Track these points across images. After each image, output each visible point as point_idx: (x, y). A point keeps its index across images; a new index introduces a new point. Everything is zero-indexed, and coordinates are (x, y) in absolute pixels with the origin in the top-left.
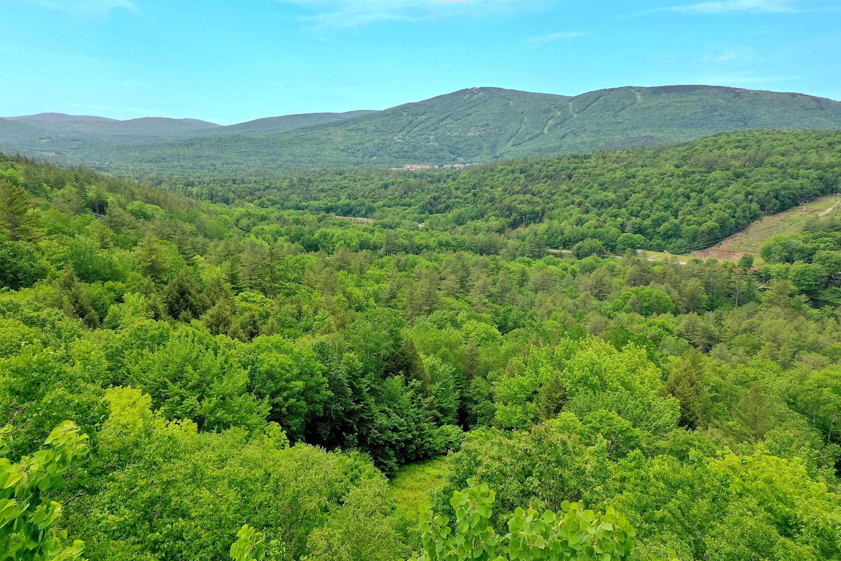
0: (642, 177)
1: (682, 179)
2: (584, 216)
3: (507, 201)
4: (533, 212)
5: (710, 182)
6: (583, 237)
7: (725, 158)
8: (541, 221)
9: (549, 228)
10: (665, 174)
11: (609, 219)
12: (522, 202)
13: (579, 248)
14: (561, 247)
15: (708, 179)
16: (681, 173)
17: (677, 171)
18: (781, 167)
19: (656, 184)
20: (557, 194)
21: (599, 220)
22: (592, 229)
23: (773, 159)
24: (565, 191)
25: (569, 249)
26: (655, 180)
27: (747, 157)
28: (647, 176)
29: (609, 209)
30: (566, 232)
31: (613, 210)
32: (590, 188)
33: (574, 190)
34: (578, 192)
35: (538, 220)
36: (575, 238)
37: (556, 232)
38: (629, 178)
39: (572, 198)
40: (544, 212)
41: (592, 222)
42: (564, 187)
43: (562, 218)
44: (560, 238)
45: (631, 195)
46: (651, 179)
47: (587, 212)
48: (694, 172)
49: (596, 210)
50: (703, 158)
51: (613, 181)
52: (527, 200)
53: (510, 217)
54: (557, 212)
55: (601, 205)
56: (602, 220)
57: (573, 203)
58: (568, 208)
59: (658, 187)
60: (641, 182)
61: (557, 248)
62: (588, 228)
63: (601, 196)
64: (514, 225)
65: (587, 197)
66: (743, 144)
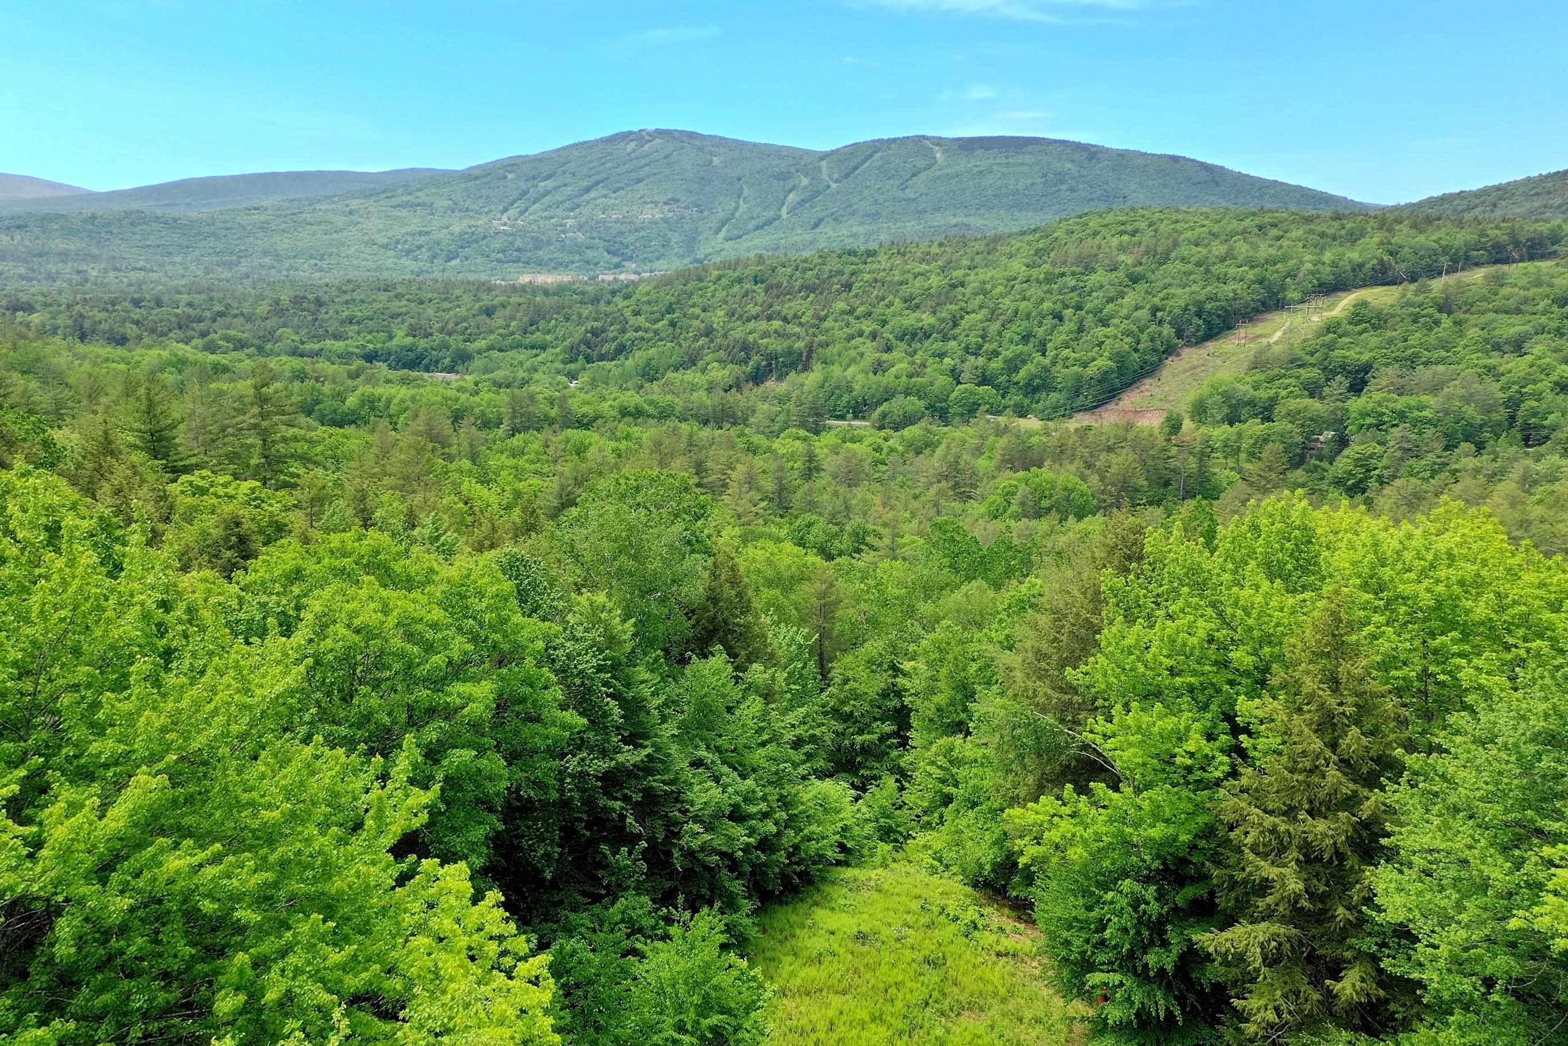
0: (977, 284)
1: (1046, 287)
2: (885, 356)
3: (738, 332)
4: (790, 352)
5: (1092, 291)
6: (888, 395)
7: (1108, 250)
8: (807, 368)
9: (825, 380)
10: (1015, 279)
11: (931, 360)
12: (766, 335)
13: (884, 415)
14: (850, 416)
15: (1089, 284)
16: (1042, 277)
17: (1035, 273)
18: (1199, 264)
19: (1002, 296)
20: (830, 319)
21: (913, 363)
22: (904, 378)
23: (1184, 250)
24: (843, 312)
25: (863, 418)
26: (1000, 289)
27: (1143, 248)
28: (984, 283)
29: (927, 343)
30: (857, 387)
31: (934, 345)
32: (888, 306)
33: (860, 310)
34: (869, 314)
35: (800, 367)
36: (873, 396)
37: (838, 387)
38: (954, 286)
39: (856, 326)
40: (810, 351)
41: (902, 365)
42: (840, 305)
43: (846, 361)
44: (846, 398)
45: (962, 318)
46: (994, 287)
47: (888, 349)
48: (1063, 275)
49: (903, 346)
50: (1073, 252)
51: (927, 293)
52: (776, 332)
53: (746, 363)
54: (835, 351)
55: (913, 336)
56: (918, 362)
57: (861, 334)
58: (853, 342)
59: (1007, 301)
60: (976, 294)
61: (842, 417)
62: (897, 377)
63: (910, 320)
64: (757, 378)
65: (884, 323)
66: (1129, 228)
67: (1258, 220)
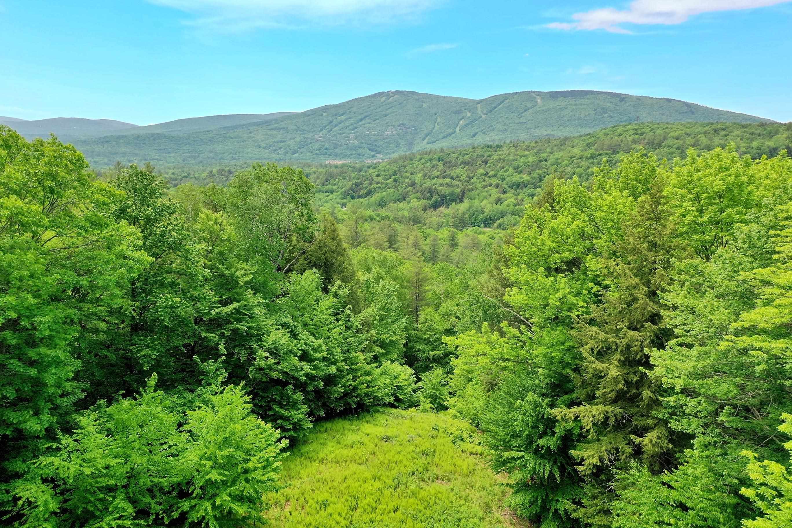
0: (553, 160)
1: (591, 161)
2: (502, 196)
3: (428, 184)
4: (452, 194)
5: (616, 163)
6: (503, 215)
7: (626, 142)
8: (461, 201)
9: (470, 207)
10: (574, 157)
11: (526, 198)
12: (442, 185)
13: (499, 224)
14: (482, 225)
15: (615, 159)
16: (589, 156)
17: (586, 154)
18: (678, 148)
19: (567, 165)
20: (475, 178)
21: (516, 199)
22: (512, 207)
23: (669, 142)
24: (482, 175)
25: (490, 227)
26: (565, 162)
27: (646, 141)
28: (557, 159)
29: (525, 190)
30: (486, 211)
31: (529, 190)
32: (505, 171)
33: (491, 173)
34: (495, 176)
35: (458, 201)
36: (495, 216)
37: (477, 211)
38: (541, 161)
39: (488, 181)
40: (463, 193)
41: (511, 200)
42: (481, 171)
43: (482, 198)
44: (481, 216)
45: (544, 177)
46: (563, 161)
47: (504, 192)
48: (600, 155)
49: (512, 191)
50: (607, 142)
51: (527, 165)
52: (447, 184)
53: (430, 199)
54: (476, 193)
55: (518, 186)
56: (520, 198)
57: (490, 185)
58: (486, 189)
59: (569, 168)
60: (552, 165)
61: (478, 226)
62: (508, 206)
63: (517, 178)
64: (435, 206)
65: (503, 180)
66: (639, 132)
67: (713, 127)
